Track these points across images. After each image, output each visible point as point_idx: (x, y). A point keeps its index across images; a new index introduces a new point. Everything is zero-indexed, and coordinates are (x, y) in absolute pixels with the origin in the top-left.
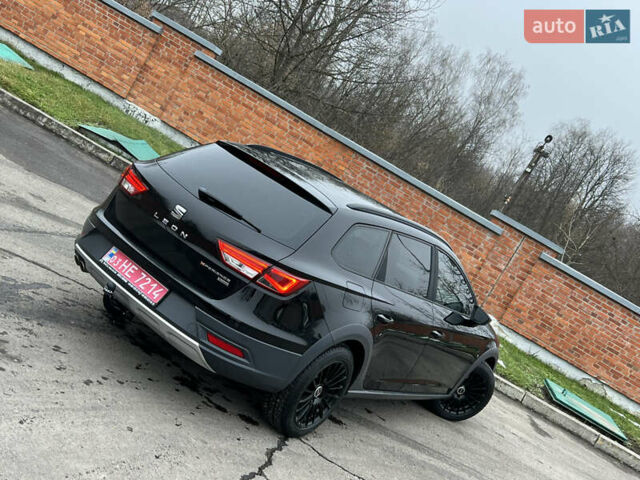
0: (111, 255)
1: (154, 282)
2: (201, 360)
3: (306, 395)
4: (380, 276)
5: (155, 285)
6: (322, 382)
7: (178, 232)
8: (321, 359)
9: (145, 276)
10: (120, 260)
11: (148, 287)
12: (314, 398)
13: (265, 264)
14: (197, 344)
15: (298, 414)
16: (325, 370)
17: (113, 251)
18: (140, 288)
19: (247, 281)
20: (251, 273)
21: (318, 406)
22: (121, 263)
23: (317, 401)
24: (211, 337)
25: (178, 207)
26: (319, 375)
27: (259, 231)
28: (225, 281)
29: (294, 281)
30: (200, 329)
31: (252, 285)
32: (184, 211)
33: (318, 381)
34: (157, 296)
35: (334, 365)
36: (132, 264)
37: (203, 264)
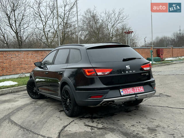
0: (122, 92)
1: (138, 88)
5: (139, 88)
7: (132, 71)
10: (126, 91)
11: (139, 90)
17: (121, 90)
18: (138, 91)
22: (127, 91)
25: (127, 66)
32: (129, 66)
34: (142, 89)
36: (130, 88)
37: (142, 74)
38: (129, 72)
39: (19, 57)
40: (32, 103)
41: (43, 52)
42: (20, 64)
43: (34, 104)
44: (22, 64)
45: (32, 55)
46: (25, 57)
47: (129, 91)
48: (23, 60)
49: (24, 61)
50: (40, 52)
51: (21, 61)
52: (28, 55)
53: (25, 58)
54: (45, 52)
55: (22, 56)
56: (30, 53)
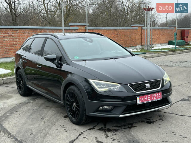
39: (13, 37)
40: (29, 102)
41: (43, 31)
42: (14, 45)
43: (31, 104)
44: (17, 45)
45: (29, 34)
46: (21, 36)
48: (18, 39)
49: (18, 41)
50: (38, 30)
51: (15, 41)
52: (24, 33)
53: (21, 38)
54: (45, 31)
55: (17, 35)
56: (27, 31)
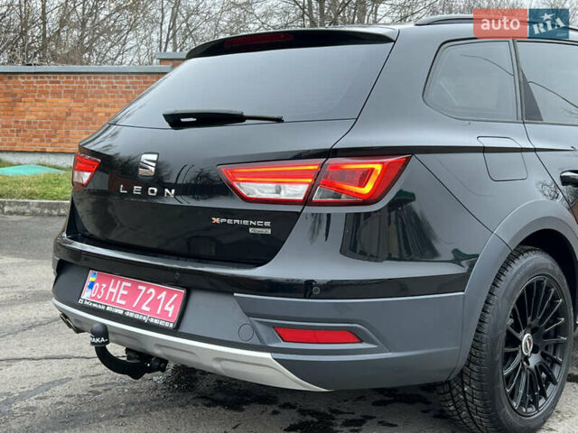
0: (91, 285)
1: (159, 292)
2: (289, 381)
3: (509, 357)
4: (530, 112)
5: (164, 294)
6: (525, 325)
7: (160, 194)
8: (502, 285)
9: (143, 288)
10: (104, 286)
11: (155, 304)
12: (526, 359)
13: (312, 165)
14: (268, 355)
15: (512, 395)
16: (520, 301)
18: (144, 312)
19: (297, 209)
20: (296, 191)
21: (540, 368)
22: (106, 289)
23: (534, 360)
24: (285, 333)
25: (145, 157)
26: (514, 315)
27: (279, 120)
28: (263, 229)
29: (378, 168)
30: (260, 328)
31: (309, 210)
32: (154, 157)
33: (517, 327)
34: (171, 309)
35: (529, 288)
36: (123, 280)
37: (216, 220)
38: (145, 190)
47: (112, 293)
